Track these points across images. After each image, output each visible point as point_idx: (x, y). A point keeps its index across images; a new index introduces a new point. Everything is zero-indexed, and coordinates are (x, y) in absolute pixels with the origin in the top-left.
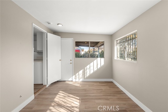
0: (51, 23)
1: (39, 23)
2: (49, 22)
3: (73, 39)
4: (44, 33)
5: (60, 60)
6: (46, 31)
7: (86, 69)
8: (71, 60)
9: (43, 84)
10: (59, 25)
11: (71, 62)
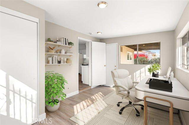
0: (92, 33)
1: (84, 35)
2: (90, 32)
3: (117, 43)
4: (89, 42)
5: (105, 66)
6: (90, 41)
7: (136, 75)
8: (115, 66)
9: (89, 85)
10: (98, 33)
11: (116, 68)
